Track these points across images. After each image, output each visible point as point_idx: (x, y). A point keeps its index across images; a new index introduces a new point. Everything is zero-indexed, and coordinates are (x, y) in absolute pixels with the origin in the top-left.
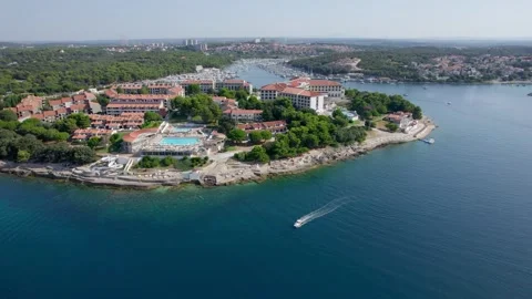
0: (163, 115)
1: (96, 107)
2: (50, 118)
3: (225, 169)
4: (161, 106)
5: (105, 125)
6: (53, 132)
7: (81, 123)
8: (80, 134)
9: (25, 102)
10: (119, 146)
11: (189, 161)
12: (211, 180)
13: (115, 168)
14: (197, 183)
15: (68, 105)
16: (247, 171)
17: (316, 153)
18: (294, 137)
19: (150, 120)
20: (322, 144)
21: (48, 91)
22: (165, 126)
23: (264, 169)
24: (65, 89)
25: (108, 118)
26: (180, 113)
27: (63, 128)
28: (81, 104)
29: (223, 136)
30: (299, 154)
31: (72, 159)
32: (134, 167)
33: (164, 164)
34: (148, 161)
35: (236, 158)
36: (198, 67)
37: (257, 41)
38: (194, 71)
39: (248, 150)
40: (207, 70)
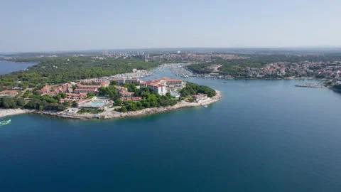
0: (95, 94)
1: (71, 90)
2: (53, 94)
3: (109, 113)
4: (96, 90)
5: (72, 97)
6: (53, 100)
7: (63, 96)
8: (62, 100)
9: (44, 88)
10: (75, 105)
11: (97, 110)
12: (103, 117)
13: (72, 112)
14: (98, 118)
15: (60, 89)
16: (118, 115)
17: (148, 109)
18: (140, 103)
19: (89, 96)
20: (152, 106)
21: (55, 83)
22: (95, 98)
23: (124, 114)
24: (63, 82)
25: (73, 94)
26: (102, 93)
27: (56, 98)
28: (65, 89)
29: (113, 102)
30: (141, 109)
31: (57, 109)
32: (78, 112)
33: (88, 111)
34: (83, 110)
35: (115, 110)
36: (134, 70)
37: (179, 52)
38: (131, 71)
39: (120, 107)
40: (139, 71)
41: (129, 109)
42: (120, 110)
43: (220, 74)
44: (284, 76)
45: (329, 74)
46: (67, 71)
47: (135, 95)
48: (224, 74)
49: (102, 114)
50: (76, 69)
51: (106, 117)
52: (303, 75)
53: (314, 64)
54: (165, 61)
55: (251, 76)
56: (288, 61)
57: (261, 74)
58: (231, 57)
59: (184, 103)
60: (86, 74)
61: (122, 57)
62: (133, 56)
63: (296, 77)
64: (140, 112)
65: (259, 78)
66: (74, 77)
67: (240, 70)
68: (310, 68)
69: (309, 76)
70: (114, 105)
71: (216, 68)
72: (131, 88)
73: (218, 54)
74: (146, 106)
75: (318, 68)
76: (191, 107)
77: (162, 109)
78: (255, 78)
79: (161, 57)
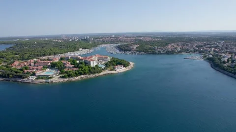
0: (48, 67)
1: (32, 64)
2: (20, 67)
3: (57, 79)
4: (49, 64)
5: (33, 69)
6: (19, 71)
7: (26, 69)
8: (26, 71)
9: (14, 63)
10: (34, 74)
11: (48, 77)
12: (52, 82)
13: (32, 79)
14: (48, 82)
15: (25, 64)
16: (62, 80)
17: (82, 76)
18: (77, 72)
19: (45, 68)
20: (85, 74)
21: (23, 59)
22: (48, 69)
23: (66, 80)
24: (28, 59)
25: (34, 67)
26: (53, 66)
27: (21, 70)
28: (29, 64)
29: (59, 72)
30: (77, 76)
31: (21, 77)
32: (36, 79)
33: (42, 78)
34: (39, 77)
35: (60, 77)
36: (80, 49)
37: (113, 36)
38: (78, 50)
39: (64, 75)
40: (83, 50)
41: (69, 76)
42: (63, 77)
43: (137, 51)
44: (179, 52)
45: (207, 51)
46: (33, 51)
47: (75, 67)
48: (139, 51)
49: (52, 80)
50: (40, 49)
51: (54, 81)
52: (191, 51)
53: (200, 43)
54: (104, 42)
55: (157, 52)
56: (184, 42)
57: (164, 51)
58: (148, 39)
59: (107, 72)
60: (46, 53)
61: (75, 40)
62: (82, 39)
63: (187, 52)
64: (77, 78)
65: (162, 54)
66: (38, 55)
67: (150, 49)
68: (197, 47)
69: (195, 52)
70: (60, 74)
71: (135, 47)
72: (73, 62)
73: (140, 37)
74: (81, 74)
75: (201, 46)
76: (112, 74)
77: (92, 76)
78: (160, 53)
79: (101, 39)
